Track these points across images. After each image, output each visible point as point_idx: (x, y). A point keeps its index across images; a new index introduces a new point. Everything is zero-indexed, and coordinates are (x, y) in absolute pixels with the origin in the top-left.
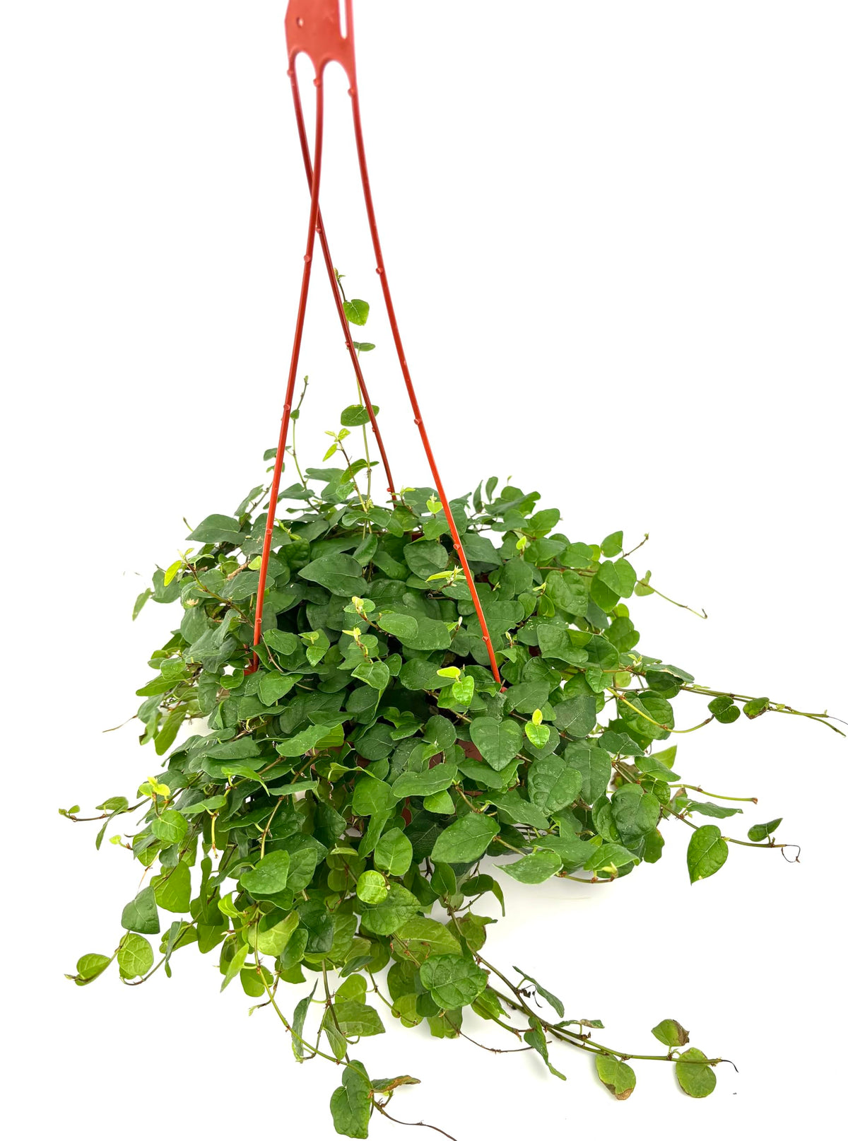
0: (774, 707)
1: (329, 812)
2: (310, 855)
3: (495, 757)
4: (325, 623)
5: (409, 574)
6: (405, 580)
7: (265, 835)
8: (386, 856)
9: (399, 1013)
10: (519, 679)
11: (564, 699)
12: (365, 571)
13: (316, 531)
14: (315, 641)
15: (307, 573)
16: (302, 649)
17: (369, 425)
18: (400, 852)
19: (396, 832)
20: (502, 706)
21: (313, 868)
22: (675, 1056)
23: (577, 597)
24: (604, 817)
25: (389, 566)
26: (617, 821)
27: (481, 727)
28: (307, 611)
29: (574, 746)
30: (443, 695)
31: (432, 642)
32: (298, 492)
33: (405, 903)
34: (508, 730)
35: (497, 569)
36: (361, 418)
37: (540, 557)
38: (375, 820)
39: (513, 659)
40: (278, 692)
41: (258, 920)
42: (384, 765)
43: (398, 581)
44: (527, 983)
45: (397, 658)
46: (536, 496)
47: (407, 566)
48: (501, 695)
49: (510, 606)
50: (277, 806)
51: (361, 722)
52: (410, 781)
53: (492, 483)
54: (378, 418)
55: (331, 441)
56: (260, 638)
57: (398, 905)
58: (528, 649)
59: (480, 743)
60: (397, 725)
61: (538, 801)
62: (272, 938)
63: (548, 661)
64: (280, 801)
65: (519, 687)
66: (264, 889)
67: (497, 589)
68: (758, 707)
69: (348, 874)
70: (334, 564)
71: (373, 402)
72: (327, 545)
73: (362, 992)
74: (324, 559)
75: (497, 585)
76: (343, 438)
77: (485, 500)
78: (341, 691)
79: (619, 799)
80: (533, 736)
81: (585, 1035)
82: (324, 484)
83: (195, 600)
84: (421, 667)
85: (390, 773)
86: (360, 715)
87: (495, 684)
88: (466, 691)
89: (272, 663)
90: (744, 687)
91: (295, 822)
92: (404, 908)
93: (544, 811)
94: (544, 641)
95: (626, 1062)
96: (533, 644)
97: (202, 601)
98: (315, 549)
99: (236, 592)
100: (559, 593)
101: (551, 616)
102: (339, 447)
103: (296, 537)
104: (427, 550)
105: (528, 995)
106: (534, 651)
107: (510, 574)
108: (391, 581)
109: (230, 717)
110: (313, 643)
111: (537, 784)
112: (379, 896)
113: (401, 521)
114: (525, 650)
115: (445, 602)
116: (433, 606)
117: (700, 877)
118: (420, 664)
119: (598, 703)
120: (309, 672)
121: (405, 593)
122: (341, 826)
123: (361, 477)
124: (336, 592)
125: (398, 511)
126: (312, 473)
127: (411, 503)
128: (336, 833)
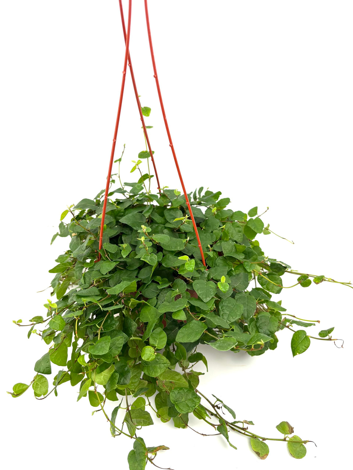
0: (327, 279)
1: (129, 321)
2: (121, 340)
3: (204, 297)
4: (130, 242)
5: (166, 222)
6: (164, 224)
7: (100, 329)
8: (155, 340)
9: (160, 416)
10: (214, 265)
11: (234, 274)
12: (147, 220)
13: (127, 205)
15: (123, 220)
16: (120, 251)
17: (150, 158)
18: (162, 338)
19: (159, 329)
20: (207, 276)
21: (122, 345)
22: (287, 439)
23: (238, 233)
24: (253, 327)
25: (157, 218)
26: (259, 328)
27: (198, 283)
28: (123, 237)
29: (239, 295)
30: (181, 269)
31: (176, 247)
32: (121, 191)
33: (163, 363)
34: (210, 285)
35: (204, 221)
36: (147, 156)
37: (222, 217)
38: (150, 324)
39: (212, 256)
40: (108, 268)
41: (96, 368)
42: (154, 300)
43: (161, 225)
44: (218, 402)
45: (160, 254)
46: (219, 193)
47: (165, 219)
48: (206, 271)
49: (210, 235)
50: (106, 316)
51: (145, 282)
52: (166, 306)
53: (201, 189)
54: (154, 155)
55: (134, 164)
56: (101, 246)
57: (160, 364)
58: (218, 253)
59: (197, 290)
60: (160, 283)
61: (224, 317)
62: (102, 377)
63: (227, 258)
64: (108, 314)
65: (214, 268)
66: (99, 352)
67: (204, 229)
68: (320, 279)
69: (137, 350)
70: (134, 217)
71: (152, 150)
72: (132, 210)
73: (143, 405)
74: (130, 215)
75: (204, 228)
76: (139, 164)
77: (198, 196)
78: (136, 269)
79: (260, 319)
80: (221, 287)
81: (245, 428)
82: (131, 188)
83: (76, 234)
84: (171, 258)
85: (157, 304)
86: (144, 280)
87: (203, 267)
88: (191, 266)
89: (106, 257)
90: (313, 271)
91: (114, 324)
92: (163, 365)
93: (226, 321)
94: (225, 249)
95: (265, 442)
96: (220, 251)
97: (78, 234)
98: (127, 212)
99: (92, 226)
100: (230, 232)
101: (227, 240)
102: (137, 167)
103: (119, 207)
104: (174, 212)
105: (219, 408)
106: (220, 254)
107: (209, 223)
108: (158, 225)
109: (87, 279)
110: (124, 248)
111: (223, 309)
112: (151, 358)
113: (163, 201)
114: (216, 254)
115: (181, 234)
116: (176, 236)
117: (298, 354)
118: (171, 257)
119: (249, 276)
120: (122, 260)
121: (164, 229)
122: (134, 327)
123: (146, 182)
124: (135, 228)
125: (162, 197)
126: (126, 184)
127: (167, 194)
128: (132, 330)
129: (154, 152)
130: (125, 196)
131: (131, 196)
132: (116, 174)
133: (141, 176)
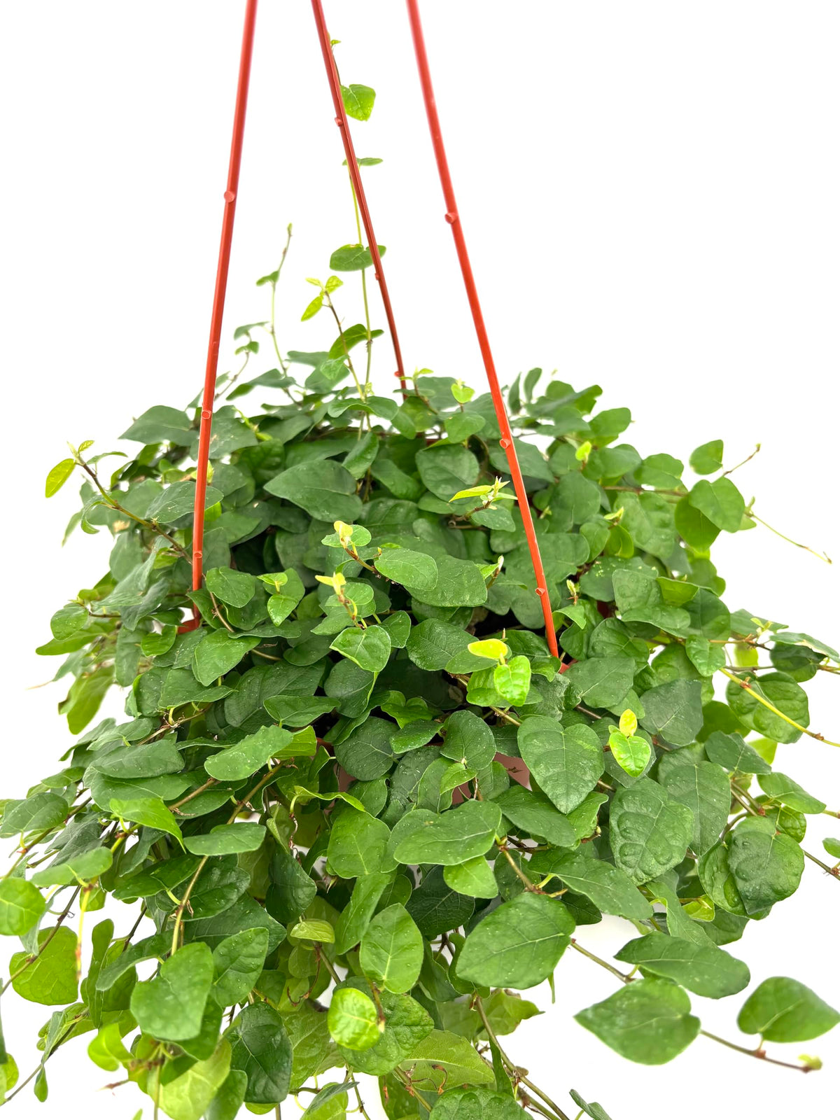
1: (290, 866)
2: (256, 939)
3: (560, 790)
4: (301, 560)
5: (423, 492)
6: (416, 500)
7: (181, 911)
8: (378, 956)
10: (584, 650)
11: (655, 684)
12: (360, 486)
13: (293, 429)
14: (281, 587)
15: (277, 486)
16: (264, 598)
17: (371, 270)
18: (403, 949)
19: (398, 912)
20: (563, 695)
21: (261, 961)
23: (660, 529)
24: (715, 869)
25: (394, 479)
26: (736, 878)
27: (536, 734)
28: (277, 542)
29: (671, 760)
30: (478, 683)
31: (458, 594)
32: (274, 379)
33: (408, 1022)
34: (580, 742)
35: (546, 488)
36: (359, 261)
37: (606, 472)
38: (362, 890)
39: (581, 623)
40: (220, 664)
42: (378, 791)
43: (406, 502)
45: (402, 618)
46: (596, 391)
47: (419, 481)
48: (561, 677)
49: (568, 541)
51: (348, 713)
53: (535, 375)
54: (384, 261)
55: (315, 292)
56: (201, 584)
58: (595, 605)
59: (536, 764)
60: (401, 722)
61: (627, 858)
63: (629, 625)
65: (588, 664)
67: (547, 516)
70: (316, 474)
71: (379, 241)
72: (309, 448)
73: (340, 1112)
74: (302, 467)
75: (547, 511)
76: (332, 290)
77: (523, 398)
78: (319, 663)
79: (739, 842)
80: (623, 756)
82: (308, 370)
83: (126, 523)
84: (439, 634)
85: (388, 804)
86: (345, 702)
87: (551, 660)
88: (516, 682)
89: (217, 618)
91: (232, 886)
92: (407, 1030)
93: (636, 876)
94: (623, 596)
96: (605, 599)
98: (291, 455)
99: (164, 510)
100: (634, 524)
101: (627, 556)
102: (325, 301)
103: (266, 437)
104: (449, 458)
106: (606, 609)
107: (567, 494)
108: (397, 501)
109: (147, 700)
110: (278, 590)
111: (625, 830)
112: (364, 1038)
113: (413, 417)
114: (592, 607)
115: (472, 533)
116: (456, 539)
118: (439, 629)
119: (704, 690)
120: (269, 633)
121: (416, 519)
122: (307, 890)
123: (357, 353)
124: (316, 515)
125: (409, 406)
126: (295, 356)
127: (428, 394)
128: (301, 902)
129: (383, 249)
130: (289, 395)
131: (307, 400)
132: (261, 324)
133: (338, 334)
